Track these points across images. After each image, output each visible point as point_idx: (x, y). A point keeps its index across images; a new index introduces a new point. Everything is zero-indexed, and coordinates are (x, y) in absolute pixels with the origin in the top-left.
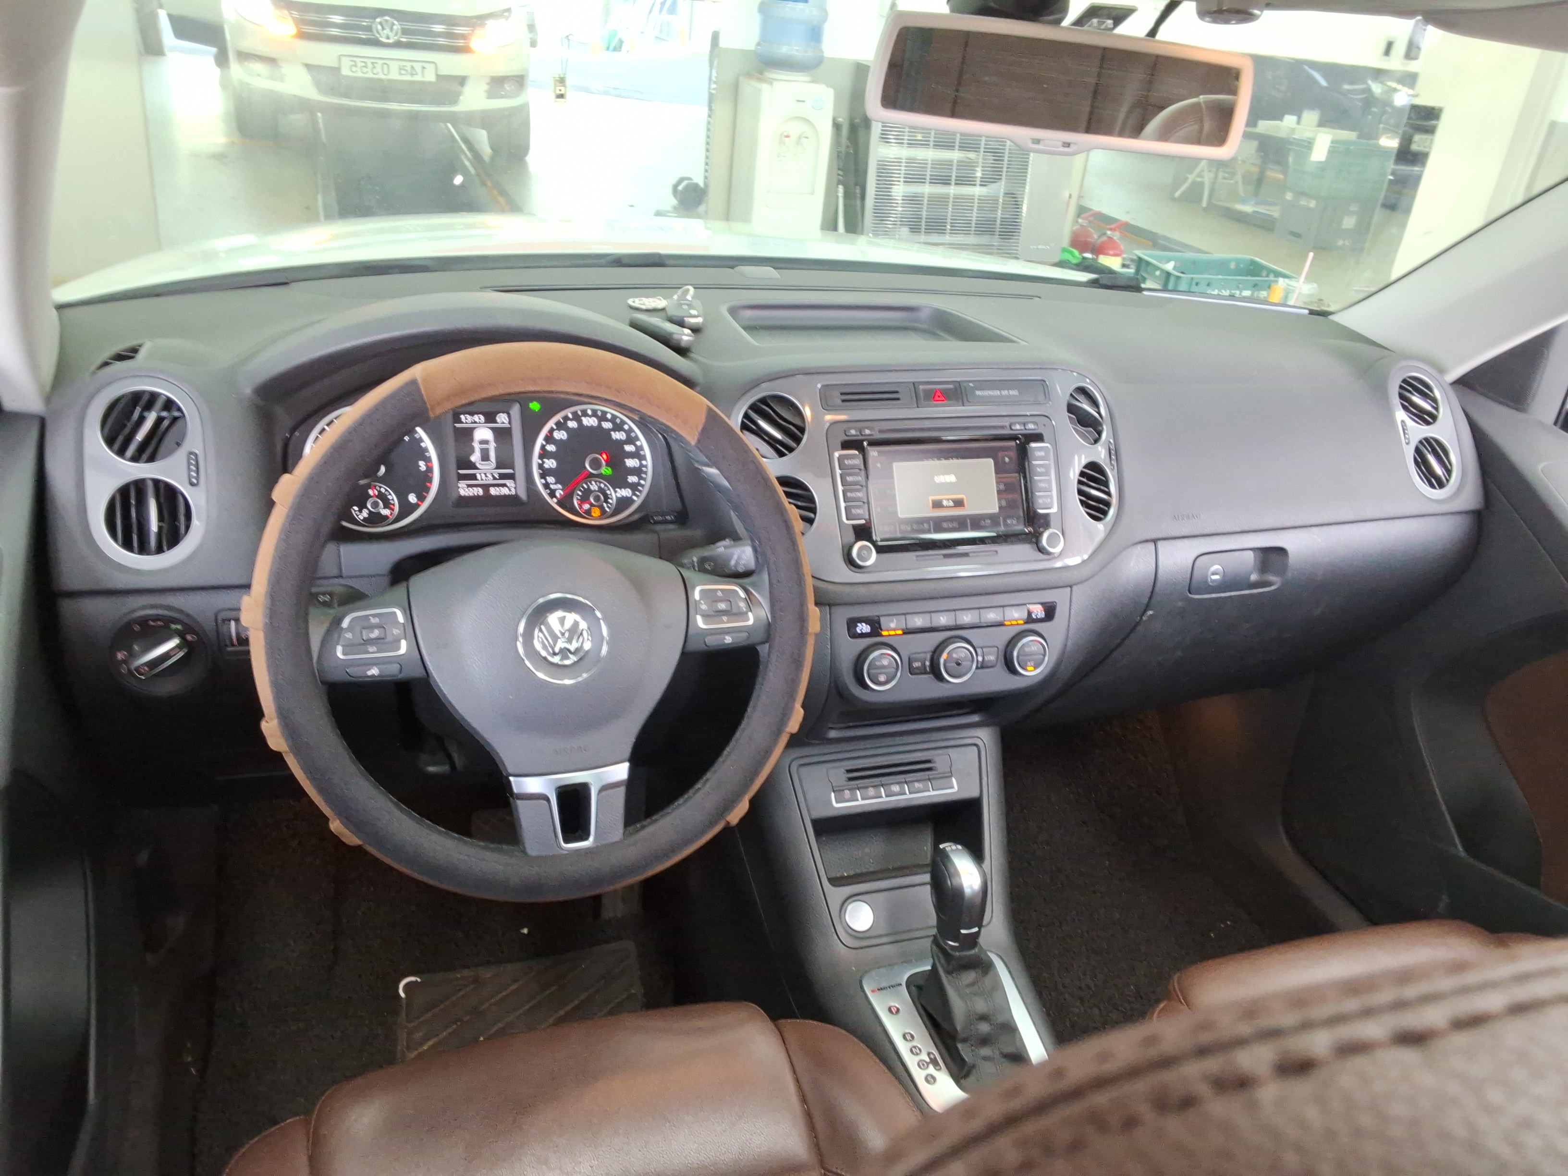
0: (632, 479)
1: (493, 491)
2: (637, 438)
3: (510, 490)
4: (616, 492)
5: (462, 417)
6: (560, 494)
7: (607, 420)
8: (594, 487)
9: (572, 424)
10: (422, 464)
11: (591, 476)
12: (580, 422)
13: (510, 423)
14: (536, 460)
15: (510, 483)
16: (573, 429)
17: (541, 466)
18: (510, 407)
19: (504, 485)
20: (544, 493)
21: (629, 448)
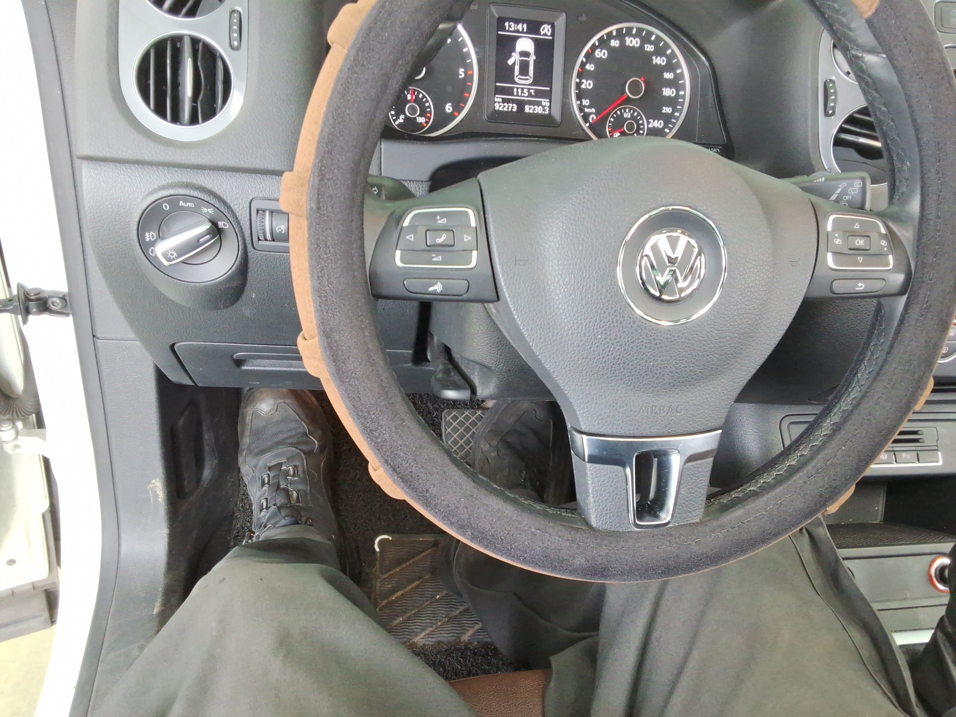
0: (667, 110)
1: (527, 109)
2: (678, 66)
3: (544, 110)
4: (648, 123)
5: (507, 24)
6: (593, 118)
7: (651, 43)
8: (627, 115)
9: (615, 43)
10: (461, 71)
11: (628, 101)
12: (623, 42)
13: (553, 34)
14: (575, 79)
15: (545, 102)
16: (614, 48)
17: (578, 85)
18: (557, 18)
19: (539, 104)
20: (579, 116)
21: (668, 76)
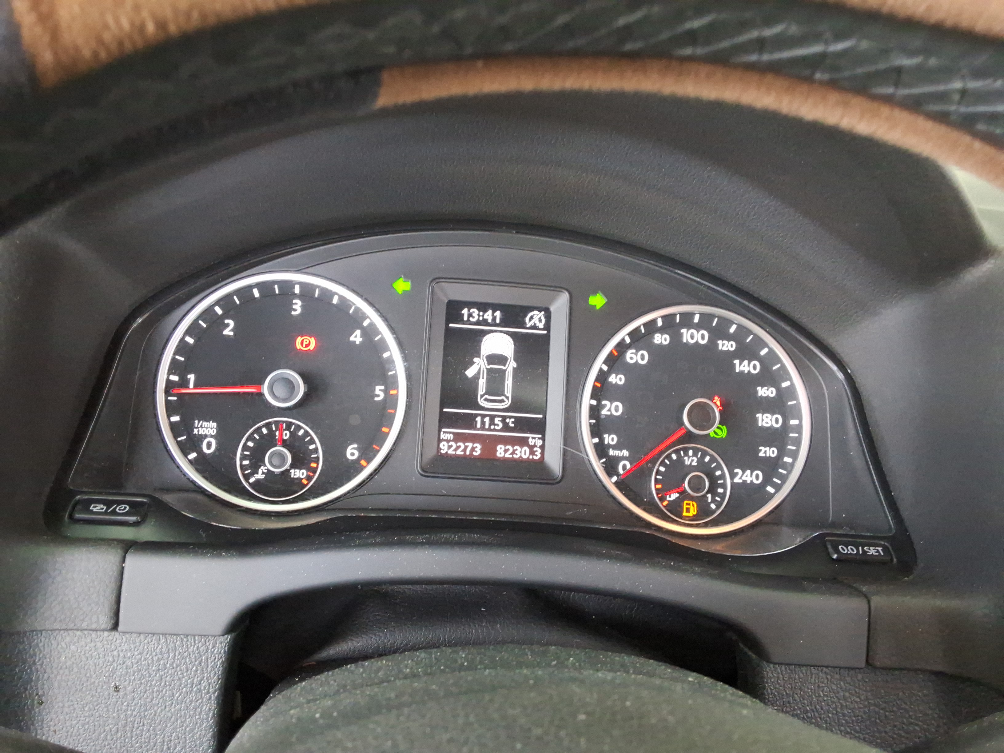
0: (770, 452)
1: (501, 451)
2: (784, 374)
3: (532, 453)
4: (733, 475)
5: (465, 311)
6: (624, 467)
7: (729, 338)
8: (691, 460)
9: (662, 339)
10: (379, 390)
11: (689, 437)
12: (676, 337)
13: (547, 327)
14: (587, 401)
15: (534, 439)
16: (661, 346)
17: (594, 412)
18: (552, 300)
19: (523, 442)
20: (597, 465)
21: (764, 392)
